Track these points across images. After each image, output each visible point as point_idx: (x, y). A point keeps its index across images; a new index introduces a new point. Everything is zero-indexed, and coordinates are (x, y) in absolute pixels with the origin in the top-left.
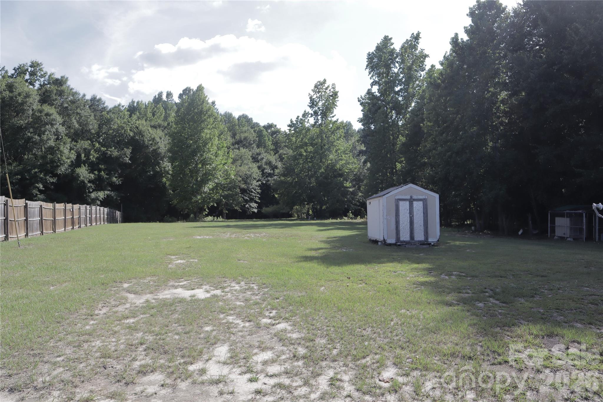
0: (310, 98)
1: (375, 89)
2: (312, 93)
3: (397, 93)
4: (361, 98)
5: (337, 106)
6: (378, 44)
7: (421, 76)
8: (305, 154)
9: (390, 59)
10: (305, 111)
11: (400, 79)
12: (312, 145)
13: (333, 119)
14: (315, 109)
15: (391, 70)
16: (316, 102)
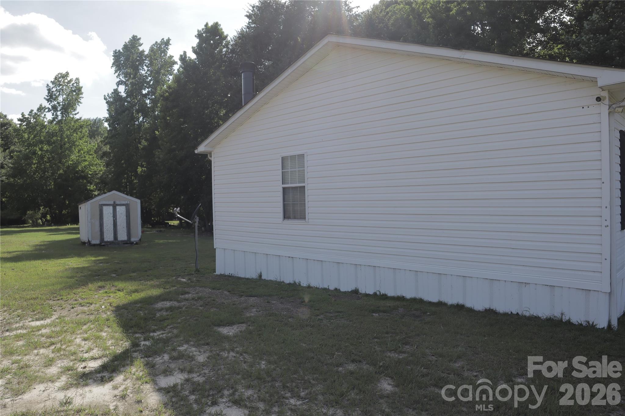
0: (48, 90)
1: (122, 89)
2: (51, 85)
3: (145, 96)
4: (108, 96)
5: (81, 103)
6: (125, 42)
7: (169, 81)
8: (40, 153)
9: (138, 61)
10: (41, 105)
11: (148, 82)
12: (49, 143)
13: (75, 116)
14: (53, 103)
15: (139, 72)
16: (55, 95)
